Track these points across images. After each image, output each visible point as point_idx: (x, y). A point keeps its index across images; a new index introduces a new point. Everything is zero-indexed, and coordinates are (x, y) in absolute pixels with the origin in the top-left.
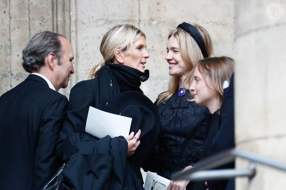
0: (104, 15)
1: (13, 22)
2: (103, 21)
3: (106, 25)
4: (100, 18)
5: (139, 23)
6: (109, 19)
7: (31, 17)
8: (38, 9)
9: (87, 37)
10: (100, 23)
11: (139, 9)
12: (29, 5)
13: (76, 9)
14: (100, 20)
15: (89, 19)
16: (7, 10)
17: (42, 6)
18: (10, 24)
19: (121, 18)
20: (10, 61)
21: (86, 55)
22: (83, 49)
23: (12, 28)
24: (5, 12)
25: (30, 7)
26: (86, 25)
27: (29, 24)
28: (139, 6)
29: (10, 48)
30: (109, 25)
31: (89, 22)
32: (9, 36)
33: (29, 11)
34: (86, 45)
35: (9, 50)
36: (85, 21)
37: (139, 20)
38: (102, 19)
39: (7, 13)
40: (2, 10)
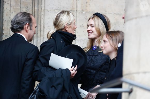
0: (59, 7)
1: (12, 9)
2: (58, 10)
4: (57, 9)
5: (76, 12)
7: (21, 7)
8: (25, 3)
9: (50, 18)
11: (77, 5)
13: (44, 3)
14: (56, 10)
15: (51, 9)
16: (9, 2)
17: (27, 1)
18: (10, 10)
19: (67, 9)
21: (48, 27)
22: (47, 24)
23: (11, 12)
24: (8, 3)
25: (21, 2)
26: (49, 12)
27: (20, 10)
28: (77, 3)
31: (51, 10)
32: (10, 15)
33: (21, 4)
34: (49, 22)
35: (9, 23)
36: (49, 10)
37: (77, 11)
38: (58, 9)
39: (9, 4)
40: (7, 3)
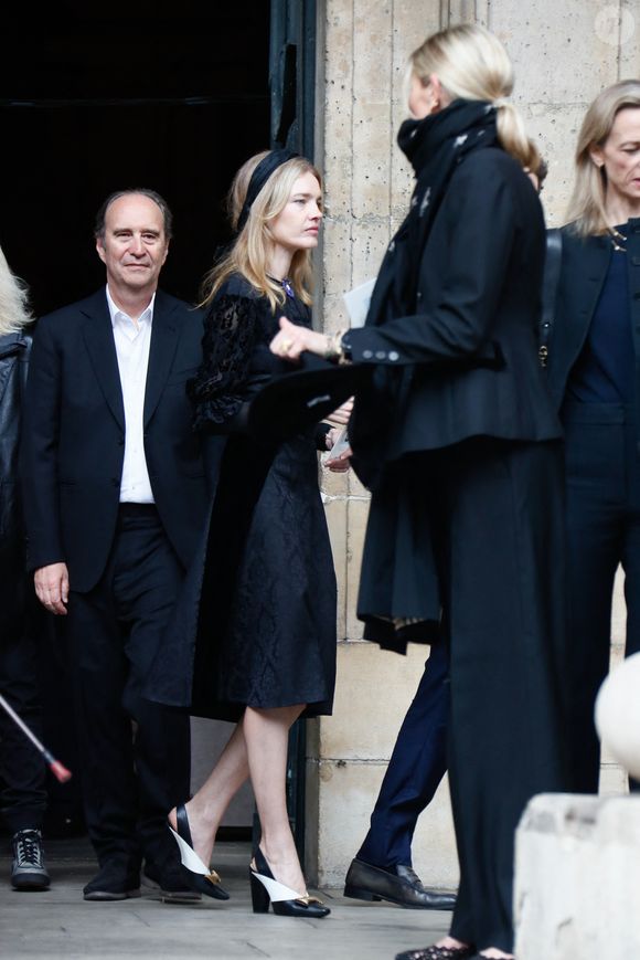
0: (544, 93)
1: (358, 108)
2: (542, 106)
3: (548, 114)
4: (536, 101)
6: (555, 102)
7: (394, 98)
10: (536, 110)
12: (392, 73)
14: (535, 104)
16: (347, 83)
18: (352, 114)
19: (580, 100)
20: (351, 187)
23: (357, 121)
24: (343, 87)
25: (395, 78)
29: (351, 162)
30: (554, 113)
32: (349, 137)
33: (392, 86)
35: (349, 166)
38: (541, 102)
39: (348, 88)
40: (338, 84)
